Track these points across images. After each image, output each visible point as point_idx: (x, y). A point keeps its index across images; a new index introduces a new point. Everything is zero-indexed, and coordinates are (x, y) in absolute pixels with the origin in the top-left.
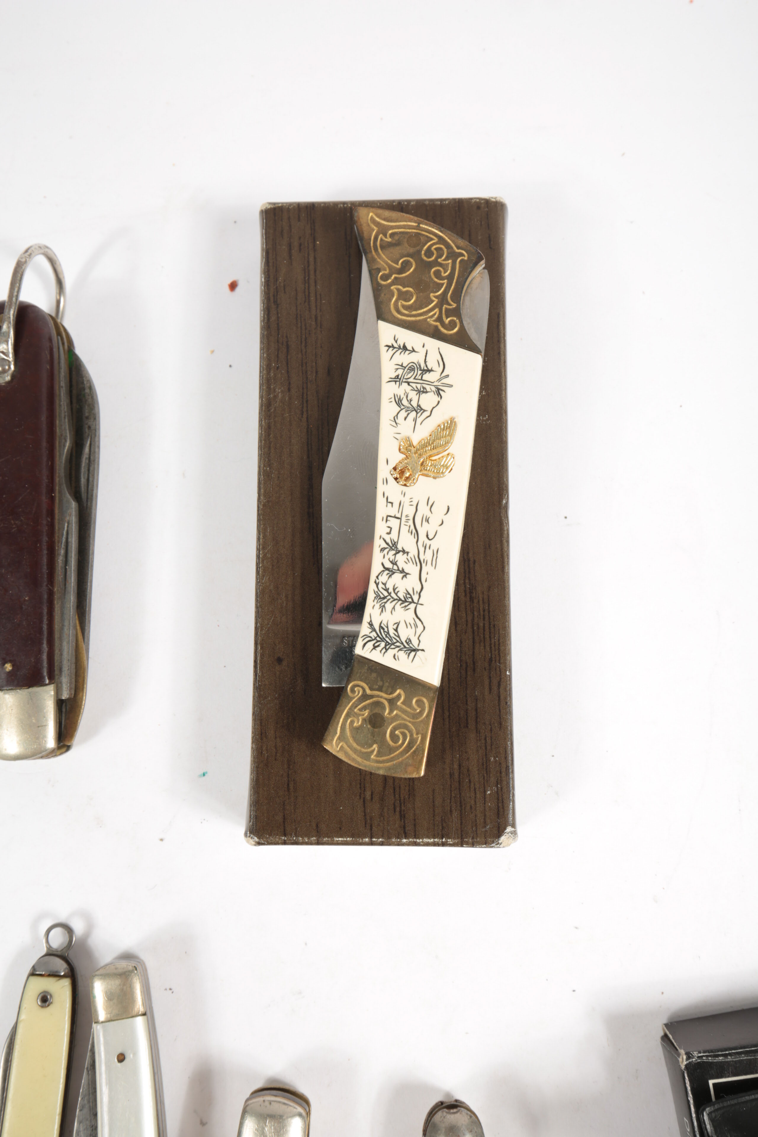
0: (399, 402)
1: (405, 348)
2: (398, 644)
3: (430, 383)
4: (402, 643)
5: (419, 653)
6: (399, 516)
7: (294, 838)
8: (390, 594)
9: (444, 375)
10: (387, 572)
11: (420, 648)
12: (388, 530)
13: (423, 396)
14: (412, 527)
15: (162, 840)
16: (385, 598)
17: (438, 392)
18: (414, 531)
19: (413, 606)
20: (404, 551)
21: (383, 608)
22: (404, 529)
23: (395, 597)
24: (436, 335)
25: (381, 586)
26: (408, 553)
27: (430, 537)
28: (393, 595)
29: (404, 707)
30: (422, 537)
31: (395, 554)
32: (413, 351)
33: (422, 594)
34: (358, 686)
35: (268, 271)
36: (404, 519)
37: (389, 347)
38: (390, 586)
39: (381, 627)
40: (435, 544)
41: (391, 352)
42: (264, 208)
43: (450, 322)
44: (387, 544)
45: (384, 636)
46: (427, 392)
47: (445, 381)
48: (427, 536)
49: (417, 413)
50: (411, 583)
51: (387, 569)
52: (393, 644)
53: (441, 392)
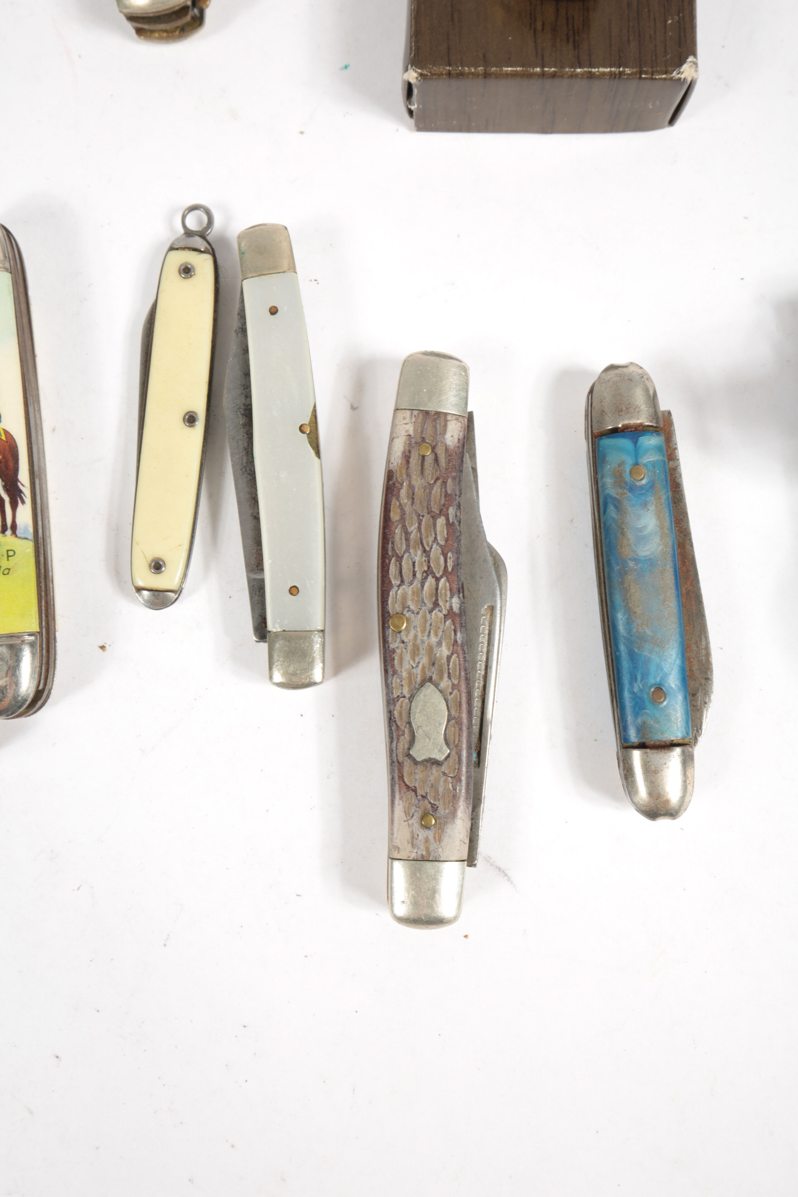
7: (460, 68)
15: (302, 133)
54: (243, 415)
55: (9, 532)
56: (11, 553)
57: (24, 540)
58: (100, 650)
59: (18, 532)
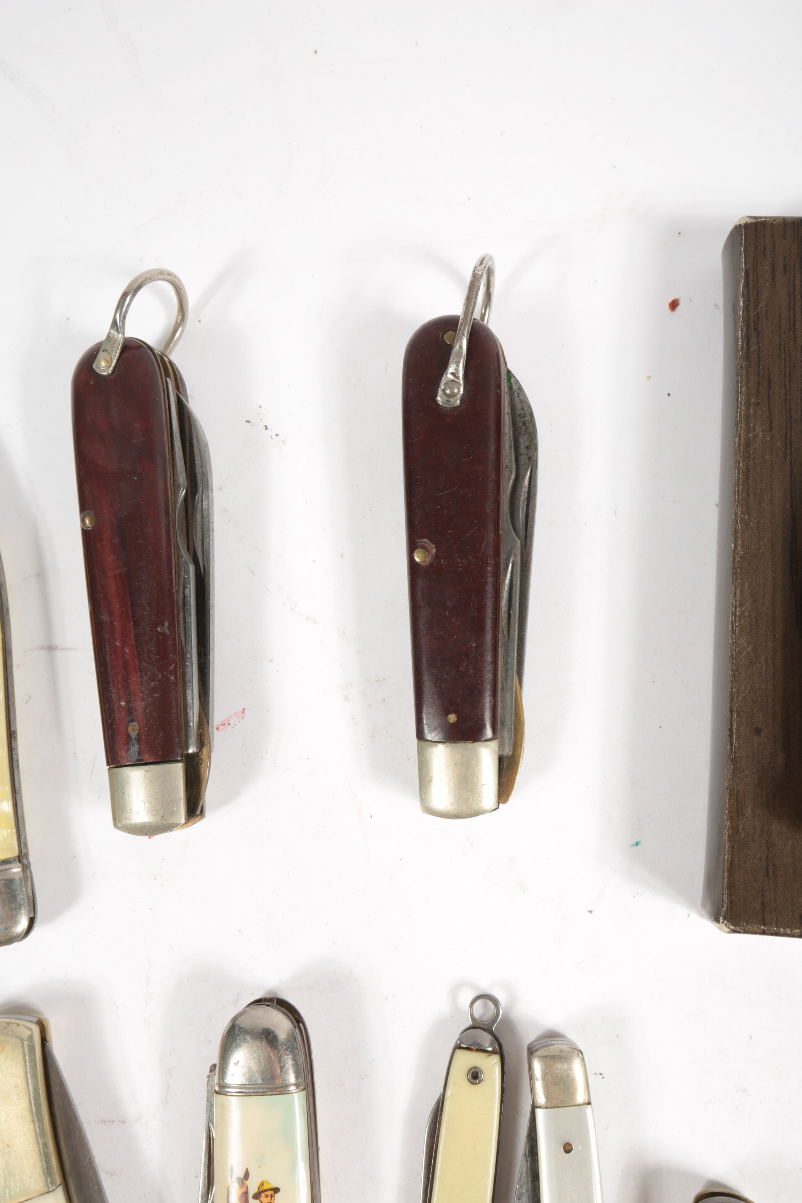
7: (775, 929)
15: (591, 912)
35: (748, 294)
42: (743, 222)
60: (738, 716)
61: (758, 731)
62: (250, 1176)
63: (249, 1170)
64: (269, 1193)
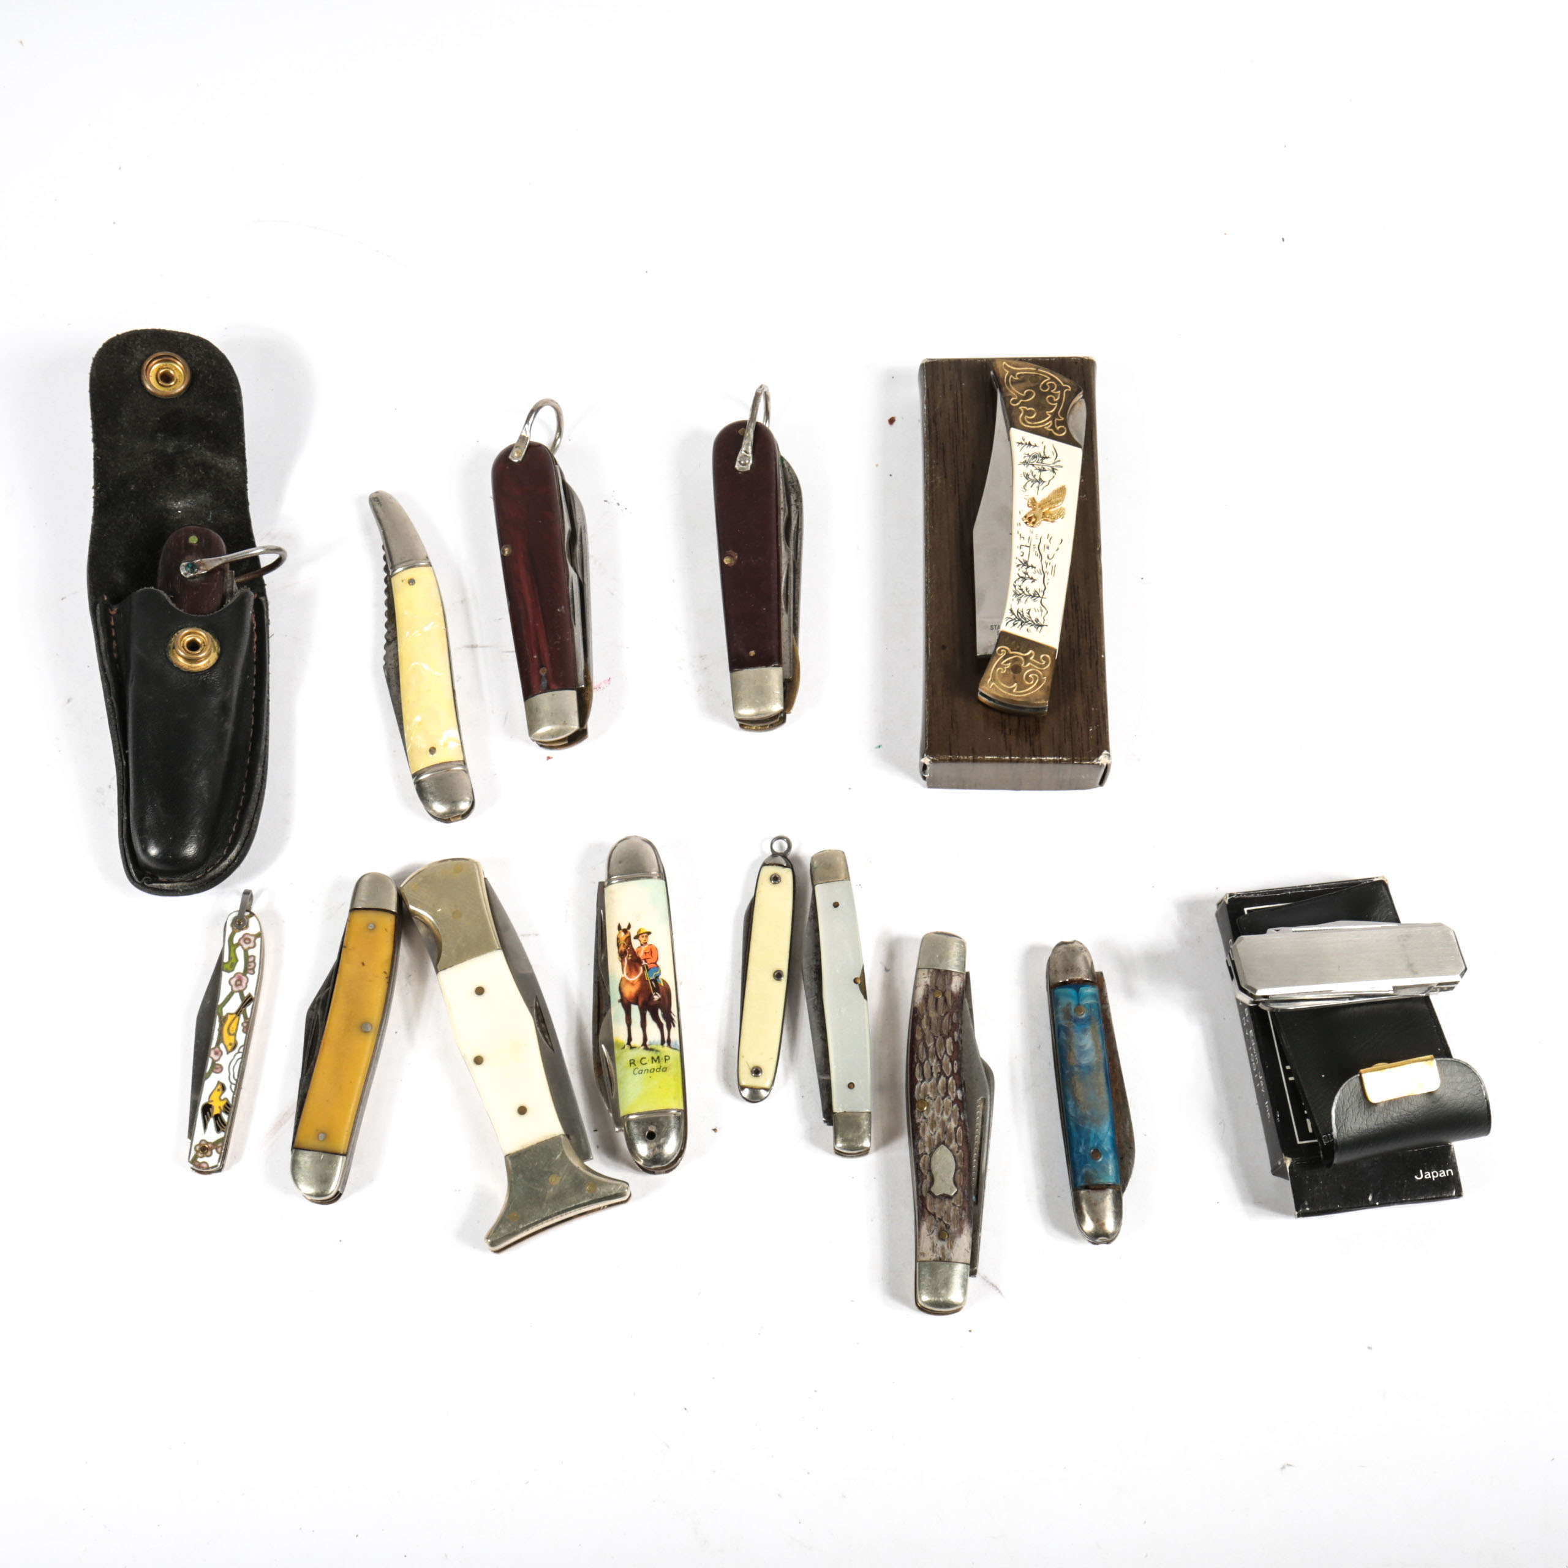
0: (1027, 477)
1: (1030, 444)
2: (1030, 622)
3: (1048, 465)
4: (1032, 621)
5: (1044, 627)
6: (1028, 545)
7: (958, 757)
8: (1023, 592)
9: (1057, 460)
10: (1021, 579)
11: (1045, 624)
12: (1022, 554)
13: (1043, 473)
14: (1038, 552)
16: (1020, 594)
17: (1053, 470)
18: (1039, 554)
19: (1039, 599)
20: (1032, 567)
21: (1019, 600)
22: (1032, 553)
23: (1027, 594)
24: (1050, 436)
25: (1017, 587)
26: (1035, 567)
27: (1050, 557)
28: (1026, 593)
29: (1034, 661)
30: (1045, 558)
31: (1026, 569)
32: (1036, 446)
33: (1045, 592)
34: (1002, 649)
35: (929, 402)
36: (1032, 547)
37: (1019, 443)
38: (1024, 587)
39: (1018, 612)
40: (1053, 562)
41: (1020, 446)
42: (924, 362)
43: (1060, 429)
44: (1021, 562)
45: (1020, 617)
46: (1045, 470)
47: (1058, 464)
48: (1048, 557)
49: (1039, 483)
50: (1038, 586)
51: (1022, 577)
52: (1027, 622)
53: (1056, 471)
54: (814, 972)
55: (666, 1044)
56: (667, 1058)
57: (674, 1051)
58: (713, 1132)
59: (672, 1045)
60: (931, 639)
61: (944, 647)
62: (632, 927)
63: (631, 924)
64: (645, 935)
